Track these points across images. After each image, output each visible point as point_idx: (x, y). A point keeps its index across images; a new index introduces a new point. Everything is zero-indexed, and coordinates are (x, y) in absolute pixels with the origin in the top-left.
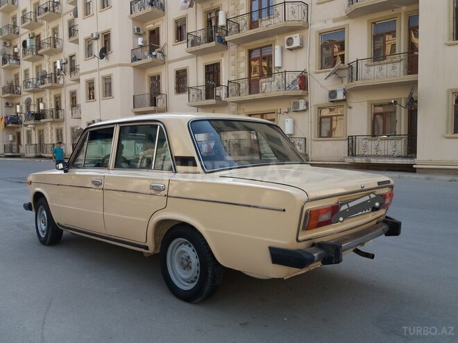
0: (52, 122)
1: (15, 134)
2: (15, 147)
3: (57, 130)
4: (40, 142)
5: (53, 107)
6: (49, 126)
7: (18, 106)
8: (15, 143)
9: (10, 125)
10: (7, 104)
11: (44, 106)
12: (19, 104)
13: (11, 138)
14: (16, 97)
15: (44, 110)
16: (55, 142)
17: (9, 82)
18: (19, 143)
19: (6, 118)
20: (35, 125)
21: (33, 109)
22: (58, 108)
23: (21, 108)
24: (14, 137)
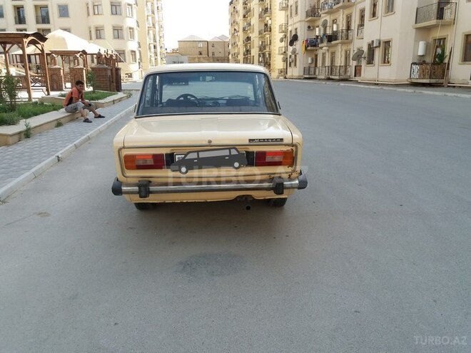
0: (342, 43)
1: (314, 57)
2: (312, 70)
3: (346, 52)
4: (332, 64)
5: (344, 28)
6: (339, 47)
7: (317, 29)
8: (313, 65)
9: (309, 48)
10: (309, 27)
11: (338, 27)
12: (318, 27)
13: (310, 61)
14: (316, 20)
15: (336, 32)
16: (343, 65)
17: (312, 5)
18: (316, 65)
19: (307, 41)
20: (329, 47)
21: (329, 32)
22: (348, 28)
23: (320, 30)
24: (312, 59)
